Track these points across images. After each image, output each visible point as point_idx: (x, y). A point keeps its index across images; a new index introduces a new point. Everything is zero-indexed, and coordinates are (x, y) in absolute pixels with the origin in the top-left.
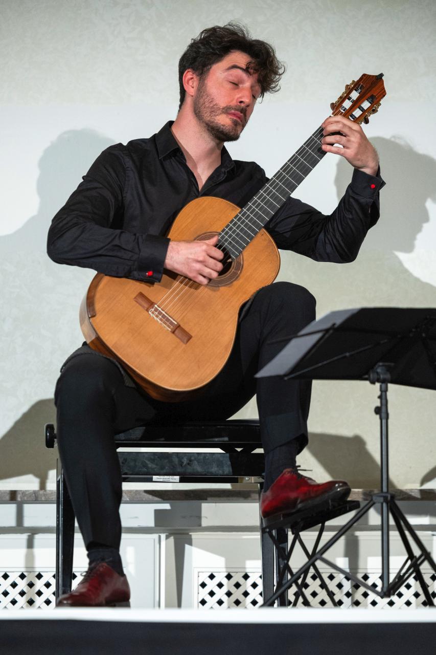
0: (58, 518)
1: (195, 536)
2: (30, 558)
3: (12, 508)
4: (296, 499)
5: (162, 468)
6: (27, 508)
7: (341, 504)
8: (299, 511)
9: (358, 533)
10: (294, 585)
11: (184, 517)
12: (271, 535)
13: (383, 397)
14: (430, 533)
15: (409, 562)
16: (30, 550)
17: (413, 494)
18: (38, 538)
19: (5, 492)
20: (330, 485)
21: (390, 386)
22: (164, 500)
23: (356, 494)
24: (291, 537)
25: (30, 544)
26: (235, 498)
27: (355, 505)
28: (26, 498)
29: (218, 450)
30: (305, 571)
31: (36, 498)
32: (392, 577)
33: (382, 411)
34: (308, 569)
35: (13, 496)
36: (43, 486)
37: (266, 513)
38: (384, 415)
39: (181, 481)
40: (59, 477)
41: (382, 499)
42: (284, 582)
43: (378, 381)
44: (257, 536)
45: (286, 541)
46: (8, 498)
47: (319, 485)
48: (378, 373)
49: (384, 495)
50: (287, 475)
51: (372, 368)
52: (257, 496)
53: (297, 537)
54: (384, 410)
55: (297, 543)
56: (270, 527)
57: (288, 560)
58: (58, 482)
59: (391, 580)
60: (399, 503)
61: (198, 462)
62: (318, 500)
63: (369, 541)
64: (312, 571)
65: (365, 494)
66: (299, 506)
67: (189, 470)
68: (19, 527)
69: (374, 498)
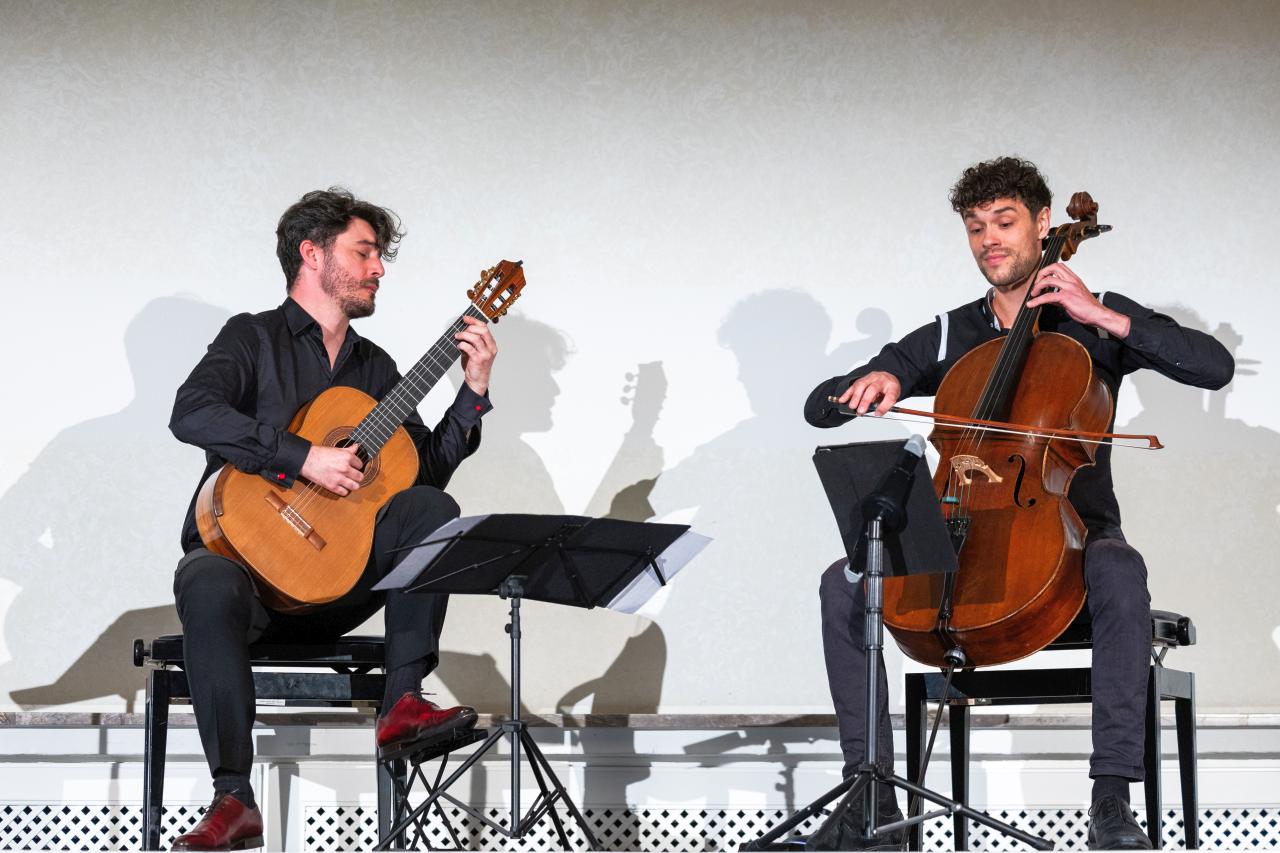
0: (147, 746)
1: (302, 765)
2: (114, 791)
3: (95, 733)
4: (417, 727)
5: (266, 689)
6: (111, 732)
7: (468, 733)
8: (419, 740)
9: (485, 763)
10: (413, 824)
11: (291, 744)
12: (388, 768)
13: (515, 613)
14: (566, 763)
15: (542, 798)
16: (114, 781)
17: (548, 720)
18: (123, 766)
19: (86, 715)
20: (456, 710)
21: (524, 602)
22: (268, 724)
23: (484, 720)
24: (410, 768)
25: (115, 774)
26: (347, 723)
27: (482, 734)
28: (110, 722)
29: (329, 670)
30: (425, 808)
31: (122, 722)
32: (523, 815)
33: (513, 629)
34: (428, 807)
35: (96, 719)
36: (130, 708)
37: (383, 742)
38: (515, 634)
39: (287, 704)
40: (149, 700)
41: (512, 729)
42: (402, 819)
43: (510, 595)
44: (373, 766)
45: (405, 773)
46: (90, 721)
47: (442, 712)
48: (509, 587)
49: (514, 723)
50: (408, 700)
51: (503, 580)
52: (373, 721)
53: (417, 769)
54: (515, 628)
55: (417, 776)
56: (387, 758)
57: (407, 795)
58: (147, 705)
59: (522, 817)
60: (530, 731)
61: (307, 684)
62: (441, 729)
63: (498, 772)
64: (433, 807)
65: (493, 719)
66: (419, 735)
67: (297, 692)
68: (102, 755)
69: (504, 727)
